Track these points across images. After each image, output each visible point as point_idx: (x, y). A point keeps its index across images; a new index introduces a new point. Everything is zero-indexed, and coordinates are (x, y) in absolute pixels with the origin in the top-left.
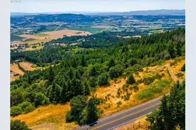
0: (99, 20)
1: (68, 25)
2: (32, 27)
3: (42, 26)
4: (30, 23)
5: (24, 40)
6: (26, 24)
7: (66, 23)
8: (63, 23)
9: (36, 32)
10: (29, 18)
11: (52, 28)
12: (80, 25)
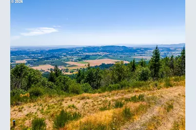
0: (142, 51)
1: (109, 55)
2: (79, 56)
3: (87, 55)
4: (78, 53)
5: (67, 66)
6: (75, 53)
7: (108, 54)
8: (105, 53)
9: (79, 60)
10: (79, 49)
11: (95, 57)
12: (121, 55)
